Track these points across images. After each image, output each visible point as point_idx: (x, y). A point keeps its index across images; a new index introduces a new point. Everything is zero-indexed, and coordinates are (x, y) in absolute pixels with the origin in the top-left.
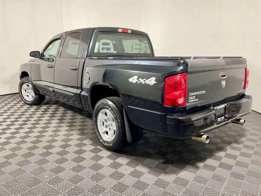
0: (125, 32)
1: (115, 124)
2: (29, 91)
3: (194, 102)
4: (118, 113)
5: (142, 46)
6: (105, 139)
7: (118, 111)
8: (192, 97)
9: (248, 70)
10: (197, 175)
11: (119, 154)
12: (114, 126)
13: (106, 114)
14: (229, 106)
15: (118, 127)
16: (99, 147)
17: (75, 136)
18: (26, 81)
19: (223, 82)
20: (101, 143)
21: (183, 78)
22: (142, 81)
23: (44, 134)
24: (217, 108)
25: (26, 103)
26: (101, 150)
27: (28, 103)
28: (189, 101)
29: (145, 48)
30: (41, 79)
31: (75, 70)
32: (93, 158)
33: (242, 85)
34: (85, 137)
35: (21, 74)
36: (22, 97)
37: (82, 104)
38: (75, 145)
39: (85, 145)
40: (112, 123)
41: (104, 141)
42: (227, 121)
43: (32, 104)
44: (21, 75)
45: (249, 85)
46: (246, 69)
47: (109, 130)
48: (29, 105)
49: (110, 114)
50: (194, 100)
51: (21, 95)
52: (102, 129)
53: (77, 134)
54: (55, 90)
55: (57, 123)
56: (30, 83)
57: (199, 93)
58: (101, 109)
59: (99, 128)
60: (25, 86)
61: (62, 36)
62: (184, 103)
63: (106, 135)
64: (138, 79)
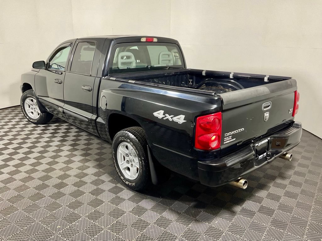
0: (150, 41)
1: (138, 161)
2: (34, 107)
3: (230, 142)
4: (141, 149)
5: (171, 57)
6: (127, 177)
7: (141, 147)
8: (228, 138)
9: (299, 93)
10: (232, 223)
11: (143, 196)
12: (136, 163)
13: (127, 147)
14: (273, 139)
15: (141, 165)
16: (119, 185)
17: (91, 170)
18: (30, 95)
19: (266, 114)
20: (122, 180)
21: (217, 118)
22: (169, 117)
23: (53, 167)
24: (258, 144)
25: (30, 121)
26: (122, 190)
27: (33, 121)
28: (225, 143)
29: (174, 57)
30: (48, 95)
31: (89, 91)
32: (112, 201)
33: (289, 113)
34: (103, 171)
35: (23, 85)
36: (25, 113)
37: (98, 130)
38: (92, 183)
39: (103, 182)
40: (134, 159)
41: (125, 178)
42: (269, 159)
43: (38, 123)
44: (23, 87)
45: (298, 111)
46: (295, 92)
47: (131, 166)
48: (34, 124)
49: (132, 149)
50: (230, 141)
51: (24, 112)
52: (122, 164)
53: (93, 167)
54: (65, 111)
55: (69, 151)
56: (34, 97)
57: (237, 131)
58: (122, 141)
59: (120, 164)
60: (28, 101)
61: (71, 44)
62: (218, 146)
63: (127, 171)
64: (164, 114)
